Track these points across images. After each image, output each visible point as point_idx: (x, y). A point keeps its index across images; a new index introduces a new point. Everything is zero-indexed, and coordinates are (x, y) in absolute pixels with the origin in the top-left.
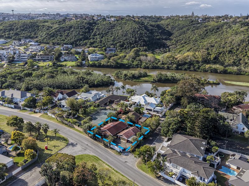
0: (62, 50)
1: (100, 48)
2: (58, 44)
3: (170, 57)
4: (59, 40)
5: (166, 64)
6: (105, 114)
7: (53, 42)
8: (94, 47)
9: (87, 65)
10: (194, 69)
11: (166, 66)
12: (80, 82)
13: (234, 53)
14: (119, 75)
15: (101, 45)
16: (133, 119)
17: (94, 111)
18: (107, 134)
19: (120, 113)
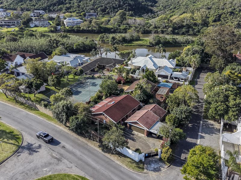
0: (32, 16)
1: (77, 13)
2: (28, 10)
3: (165, 19)
4: (29, 5)
5: (159, 28)
6: (94, 85)
7: (21, 8)
8: (71, 12)
9: (63, 30)
10: (194, 33)
11: (159, 30)
12: (54, 47)
13: (237, 15)
14: (104, 39)
15: (79, 10)
16: (148, 90)
17: (75, 81)
18: (104, 120)
19: (119, 82)
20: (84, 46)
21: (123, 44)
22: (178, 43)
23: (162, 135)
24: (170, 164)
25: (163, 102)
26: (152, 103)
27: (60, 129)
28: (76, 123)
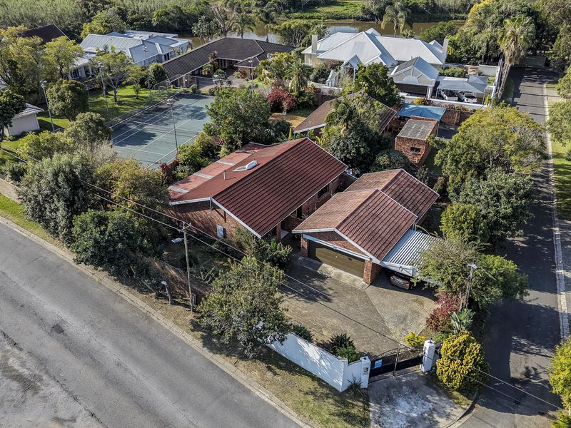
16: (373, 125)
17: (140, 104)
18: (219, 227)
19: (277, 107)
20: (180, 18)
21: (290, 12)
22: (442, 11)
23: (432, 281)
24: (470, 402)
25: (420, 164)
26: (385, 168)
27: (59, 258)
28: (95, 240)
